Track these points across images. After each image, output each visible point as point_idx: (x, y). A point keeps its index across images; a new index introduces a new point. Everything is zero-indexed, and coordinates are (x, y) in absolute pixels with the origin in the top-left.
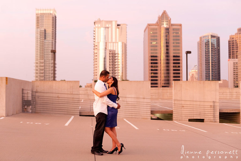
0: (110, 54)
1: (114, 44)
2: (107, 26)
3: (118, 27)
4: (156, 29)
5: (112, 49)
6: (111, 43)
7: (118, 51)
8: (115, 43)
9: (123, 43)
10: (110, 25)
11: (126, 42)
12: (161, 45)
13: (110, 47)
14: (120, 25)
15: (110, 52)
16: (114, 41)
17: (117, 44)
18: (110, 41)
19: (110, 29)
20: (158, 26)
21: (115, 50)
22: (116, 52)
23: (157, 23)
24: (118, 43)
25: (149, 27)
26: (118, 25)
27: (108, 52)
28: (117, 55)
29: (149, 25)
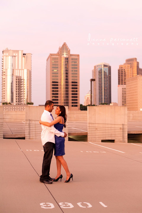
0: (16, 79)
1: (20, 70)
2: (14, 55)
3: (24, 56)
4: (57, 59)
5: (18, 75)
6: (17, 69)
7: (24, 77)
8: (22, 70)
9: (28, 70)
10: (17, 54)
11: (30, 70)
12: (61, 72)
13: (17, 74)
14: (26, 54)
15: (17, 77)
16: (20, 68)
17: (22, 71)
18: (17, 68)
19: (17, 57)
20: (59, 55)
21: (21, 77)
22: (22, 78)
23: (58, 53)
24: (24, 70)
25: (51, 56)
26: (24, 54)
27: (15, 78)
28: (22, 81)
29: (51, 55)
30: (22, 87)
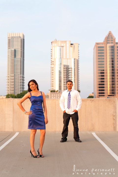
0: (64, 68)
1: (68, 60)
2: (62, 45)
3: (71, 46)
4: (103, 47)
5: (66, 64)
6: (65, 59)
9: (75, 59)
10: (65, 45)
11: (78, 59)
12: (107, 61)
13: (65, 63)
14: (73, 44)
15: (64, 66)
16: (68, 57)
17: (70, 60)
18: (64, 57)
19: (64, 48)
20: (105, 44)
21: (69, 65)
22: (70, 67)
23: (104, 42)
25: (97, 45)
26: (71, 44)
27: (62, 67)
28: (70, 69)
30: (69, 75)
